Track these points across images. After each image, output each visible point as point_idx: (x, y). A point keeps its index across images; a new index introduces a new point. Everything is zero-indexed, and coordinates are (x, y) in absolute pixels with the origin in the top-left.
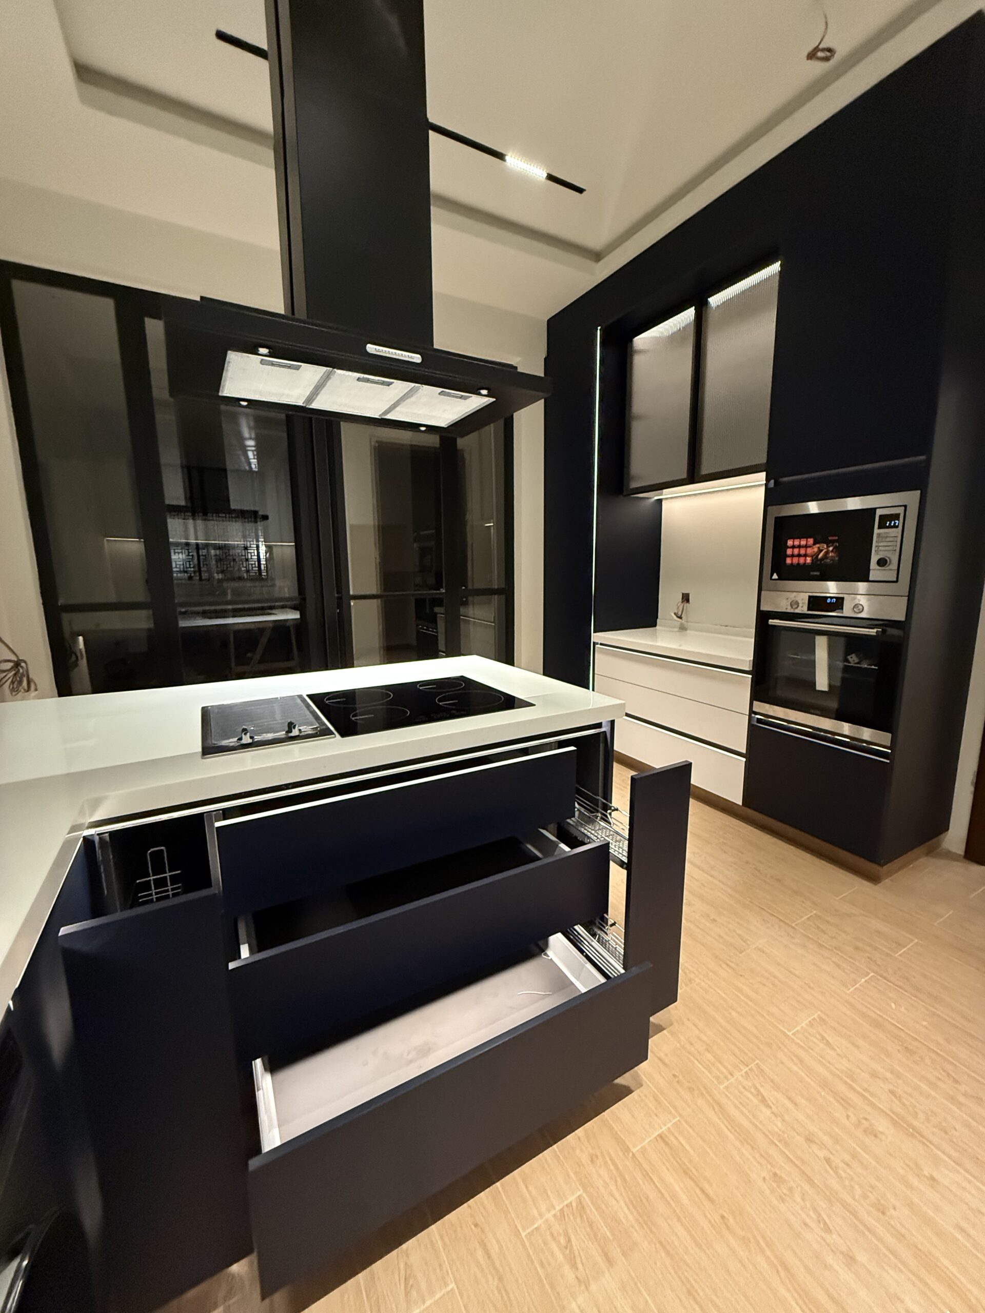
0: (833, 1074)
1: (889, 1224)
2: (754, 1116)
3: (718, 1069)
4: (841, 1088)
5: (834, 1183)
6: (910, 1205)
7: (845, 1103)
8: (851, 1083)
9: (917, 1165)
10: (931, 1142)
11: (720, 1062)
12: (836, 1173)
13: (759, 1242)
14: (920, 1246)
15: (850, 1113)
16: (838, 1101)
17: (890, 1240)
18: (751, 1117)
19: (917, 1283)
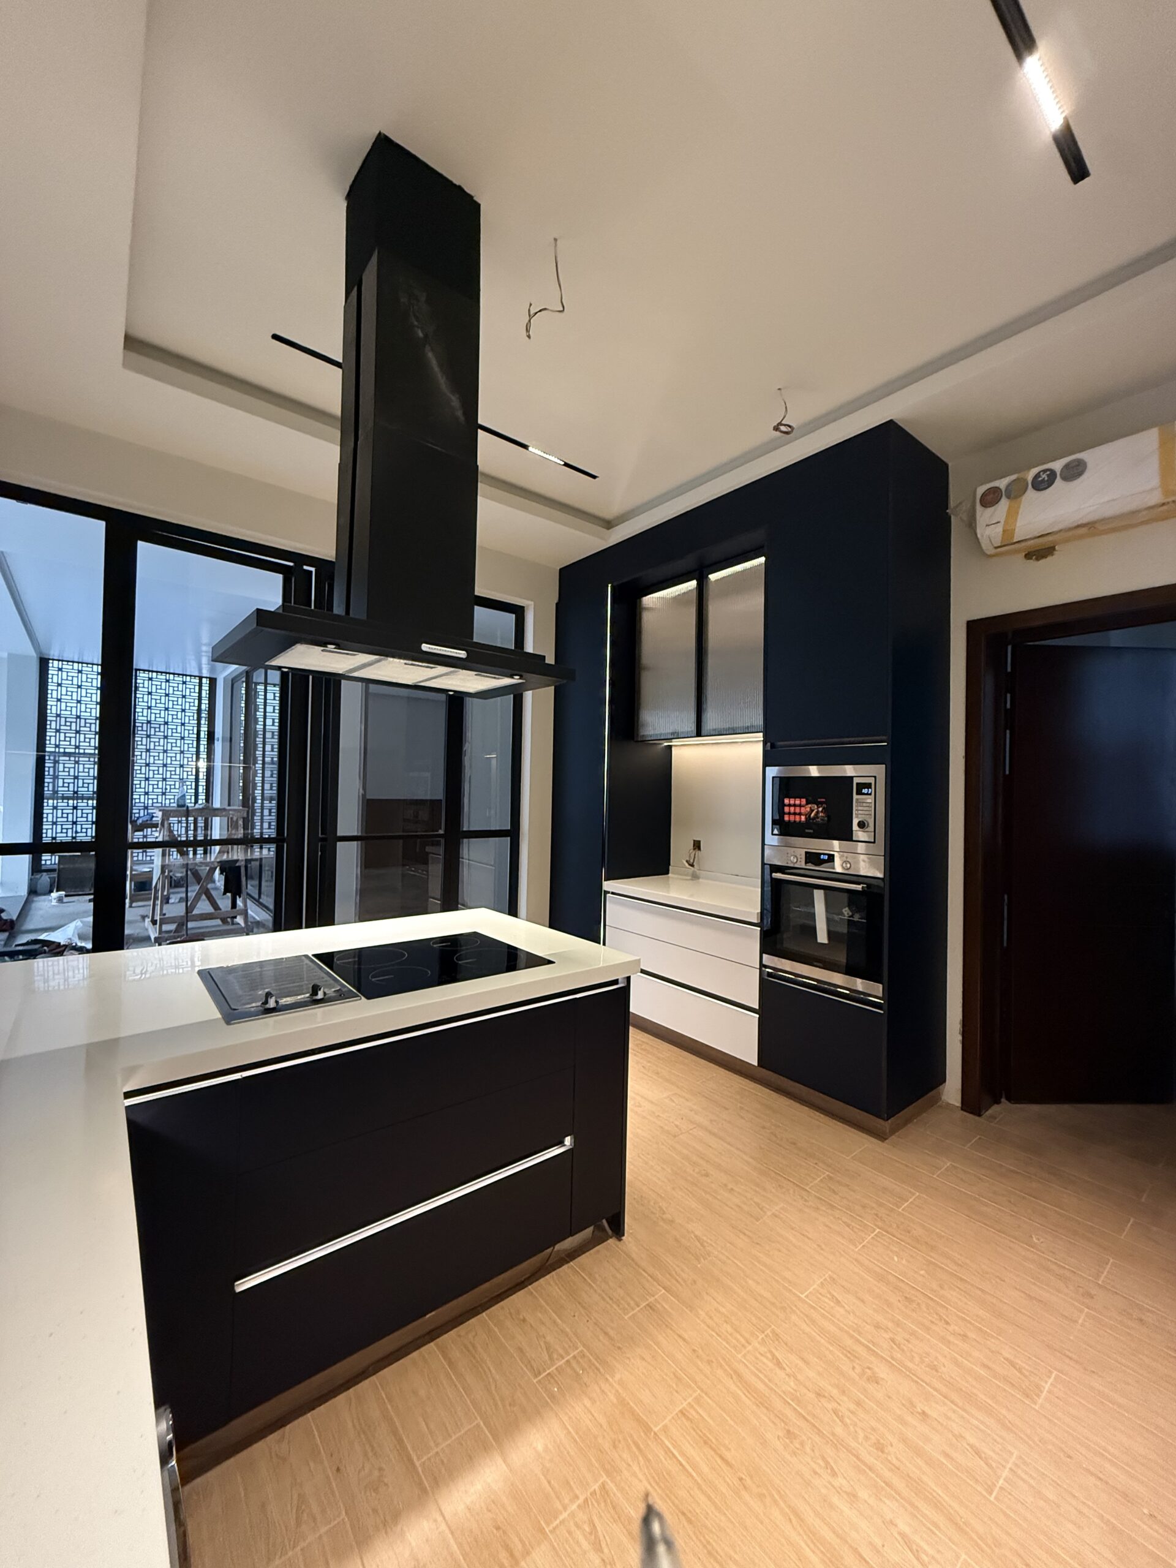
0: (841, 1329)
1: (887, 1459)
2: (770, 1380)
3: (736, 1339)
4: (849, 1342)
5: (839, 1430)
6: (904, 1440)
7: (851, 1355)
8: (858, 1337)
9: (911, 1403)
10: (923, 1381)
11: (738, 1332)
12: (842, 1421)
13: (773, 1495)
14: (911, 1475)
15: (855, 1365)
16: (846, 1356)
17: (887, 1474)
18: (767, 1381)
19: (909, 1507)
